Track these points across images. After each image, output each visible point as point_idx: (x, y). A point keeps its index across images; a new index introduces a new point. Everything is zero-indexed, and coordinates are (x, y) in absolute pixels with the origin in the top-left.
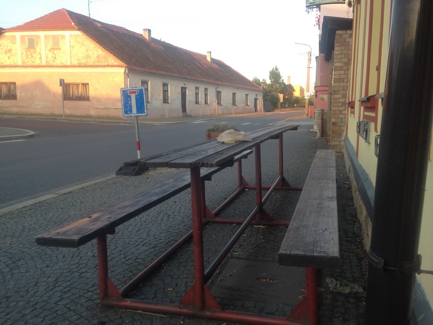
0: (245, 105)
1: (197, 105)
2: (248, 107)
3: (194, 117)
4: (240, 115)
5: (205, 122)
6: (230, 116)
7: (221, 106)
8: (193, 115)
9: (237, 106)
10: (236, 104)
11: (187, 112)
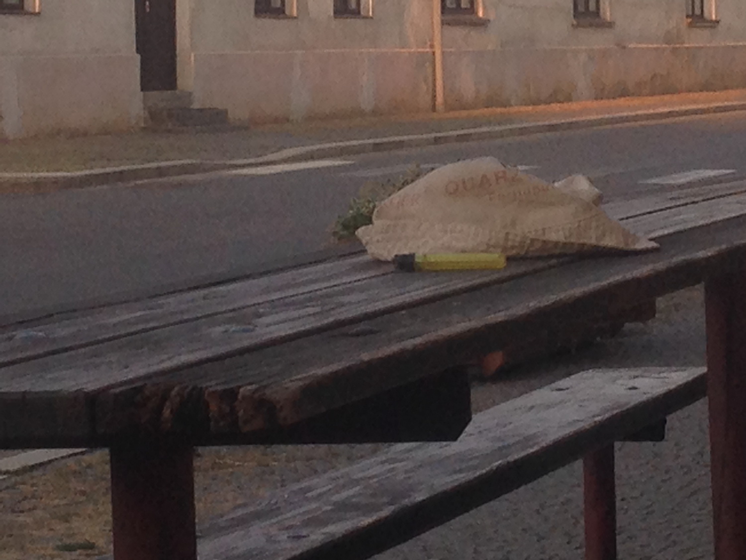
0: (678, 20)
1: (268, 23)
2: (706, 33)
3: (242, 128)
4: (636, 101)
5: (337, 162)
6: (557, 113)
7: (474, 33)
8: (238, 113)
9: (610, 25)
10: (607, 13)
11: (179, 82)
